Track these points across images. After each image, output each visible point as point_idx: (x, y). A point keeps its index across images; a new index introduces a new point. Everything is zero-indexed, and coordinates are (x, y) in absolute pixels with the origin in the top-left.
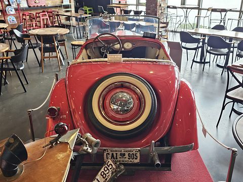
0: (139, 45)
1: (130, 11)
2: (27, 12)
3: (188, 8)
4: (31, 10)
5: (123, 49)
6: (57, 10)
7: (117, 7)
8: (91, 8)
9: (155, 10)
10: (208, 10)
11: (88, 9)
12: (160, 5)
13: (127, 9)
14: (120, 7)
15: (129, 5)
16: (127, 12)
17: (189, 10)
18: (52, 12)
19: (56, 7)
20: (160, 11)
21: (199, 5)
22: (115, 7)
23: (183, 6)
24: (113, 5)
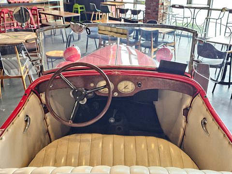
0: (149, 85)
1: (127, 10)
2: (6, 9)
3: (195, 8)
4: (11, 7)
5: (116, 94)
6: (43, 7)
7: (111, 5)
8: (83, 6)
9: (157, 9)
10: (222, 10)
11: (79, 6)
12: (163, 4)
13: (123, 8)
14: (115, 5)
15: (126, 3)
16: (123, 11)
17: (197, 10)
18: (36, 10)
19: (42, 3)
20: (162, 11)
21: (209, 4)
22: (109, 5)
23: (189, 5)
24: (108, 3)
